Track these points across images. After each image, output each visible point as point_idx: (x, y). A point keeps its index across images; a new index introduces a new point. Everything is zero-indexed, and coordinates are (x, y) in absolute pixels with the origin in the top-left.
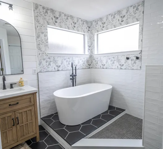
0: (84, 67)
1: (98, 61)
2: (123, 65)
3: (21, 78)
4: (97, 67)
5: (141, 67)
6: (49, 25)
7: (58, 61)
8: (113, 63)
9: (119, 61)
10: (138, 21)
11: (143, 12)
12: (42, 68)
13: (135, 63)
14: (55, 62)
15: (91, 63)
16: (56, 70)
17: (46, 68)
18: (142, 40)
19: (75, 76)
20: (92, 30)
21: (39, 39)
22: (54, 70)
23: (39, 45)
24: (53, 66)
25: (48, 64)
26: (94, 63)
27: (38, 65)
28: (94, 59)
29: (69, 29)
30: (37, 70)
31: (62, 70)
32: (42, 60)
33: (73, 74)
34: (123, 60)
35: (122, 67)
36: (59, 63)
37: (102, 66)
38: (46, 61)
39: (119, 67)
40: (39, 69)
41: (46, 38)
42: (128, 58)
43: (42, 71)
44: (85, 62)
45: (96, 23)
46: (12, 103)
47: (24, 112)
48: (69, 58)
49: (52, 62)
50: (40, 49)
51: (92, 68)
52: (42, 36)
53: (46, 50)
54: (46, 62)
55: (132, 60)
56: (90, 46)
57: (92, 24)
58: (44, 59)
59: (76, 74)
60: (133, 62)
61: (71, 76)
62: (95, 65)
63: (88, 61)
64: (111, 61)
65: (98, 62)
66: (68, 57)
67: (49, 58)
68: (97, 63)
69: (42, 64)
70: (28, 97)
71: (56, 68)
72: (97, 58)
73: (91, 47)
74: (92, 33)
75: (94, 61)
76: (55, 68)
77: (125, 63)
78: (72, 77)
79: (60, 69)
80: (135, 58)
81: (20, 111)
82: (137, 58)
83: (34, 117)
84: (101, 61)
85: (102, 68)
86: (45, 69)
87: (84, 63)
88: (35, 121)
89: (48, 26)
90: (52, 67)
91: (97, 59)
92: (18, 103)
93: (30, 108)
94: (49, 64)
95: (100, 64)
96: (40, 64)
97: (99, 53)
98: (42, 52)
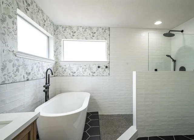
1: (66, 68)
2: (94, 73)
4: (65, 74)
5: (109, 74)
6: (19, 8)
7: (28, 65)
8: (85, 70)
9: (90, 68)
10: (106, 40)
11: (109, 35)
13: (105, 70)
14: (25, 66)
17: (13, 76)
18: (109, 55)
19: (49, 85)
20: (57, 35)
21: (4, 25)
22: (23, 80)
23: (4, 34)
24: (22, 73)
26: (60, 71)
28: (60, 66)
29: (40, 25)
32: (7, 63)
33: (46, 83)
34: (95, 68)
35: (94, 75)
36: (29, 69)
37: (71, 74)
38: (14, 64)
39: (91, 74)
40: (1, 78)
41: (15, 26)
42: (99, 67)
45: (64, 29)
48: (39, 63)
49: (21, 67)
51: (57, 76)
53: (13, 45)
55: (102, 68)
58: (10, 61)
59: (49, 83)
60: (103, 70)
61: (44, 86)
62: (62, 73)
63: (53, 68)
64: (83, 69)
65: (67, 70)
68: (65, 70)
69: (6, 69)
71: (26, 76)
73: (56, 52)
74: (57, 38)
75: (60, 69)
76: (24, 77)
77: (97, 70)
78: (45, 88)
79: (30, 77)
80: (104, 67)
82: (107, 67)
84: (70, 69)
85: (71, 75)
86: (11, 78)
90: (21, 75)
91: (64, 67)
94: (17, 70)
95: (68, 71)
96: (2, 69)
98: (8, 48)
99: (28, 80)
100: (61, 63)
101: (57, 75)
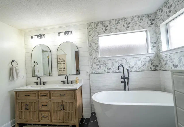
0: (145, 69)
1: (167, 60)
3: (77, 78)
4: (167, 69)
6: (99, 34)
7: (108, 63)
12: (93, 70)
14: (105, 64)
15: (159, 63)
16: (107, 72)
17: (97, 70)
19: (128, 78)
20: (156, 22)
21: (91, 48)
22: (104, 72)
23: (91, 52)
24: (103, 68)
25: (98, 66)
26: (163, 64)
27: (90, 68)
28: (162, 58)
29: (121, 32)
30: (89, 71)
31: (113, 72)
32: (93, 64)
33: (124, 76)
36: (110, 66)
37: (173, 68)
40: (91, 71)
41: (97, 46)
43: (93, 73)
44: (147, 63)
45: (161, 11)
46: (61, 94)
47: (68, 102)
48: (121, 60)
49: (102, 65)
50: (92, 55)
52: (94, 45)
53: (97, 55)
54: (97, 66)
56: (155, 43)
57: (156, 14)
58: (95, 63)
59: (128, 76)
61: (122, 78)
62: (164, 67)
63: (152, 62)
65: (168, 62)
66: (119, 60)
67: (100, 62)
68: (166, 63)
69: (93, 67)
70: (71, 92)
71: (107, 70)
72: (166, 57)
73: (157, 43)
74: (157, 26)
75: (162, 61)
76: (105, 70)
78: (123, 80)
79: (110, 71)
81: (66, 101)
83: (74, 108)
84: (172, 60)
87: (145, 64)
88: (75, 112)
89: (99, 36)
91: (165, 59)
92: (64, 95)
93: (72, 101)
94: (100, 67)
95: (170, 64)
96: (91, 67)
97: (170, 49)
98: (93, 58)
99: (109, 72)
100: (162, 54)
101: (160, 69)
